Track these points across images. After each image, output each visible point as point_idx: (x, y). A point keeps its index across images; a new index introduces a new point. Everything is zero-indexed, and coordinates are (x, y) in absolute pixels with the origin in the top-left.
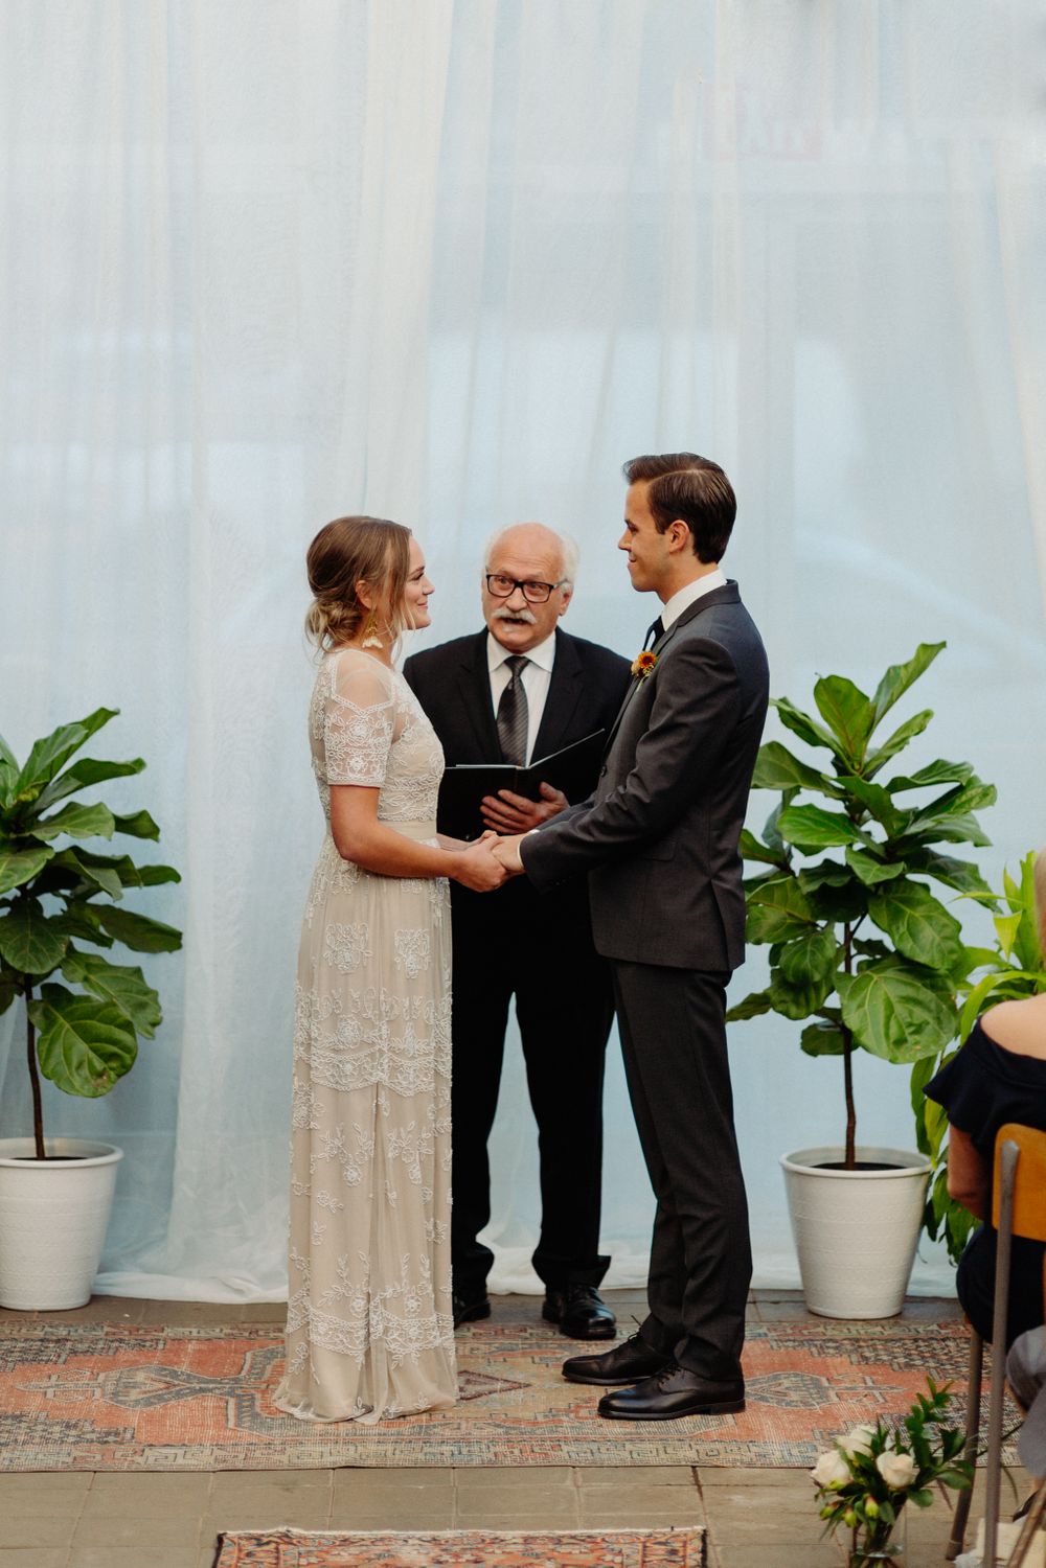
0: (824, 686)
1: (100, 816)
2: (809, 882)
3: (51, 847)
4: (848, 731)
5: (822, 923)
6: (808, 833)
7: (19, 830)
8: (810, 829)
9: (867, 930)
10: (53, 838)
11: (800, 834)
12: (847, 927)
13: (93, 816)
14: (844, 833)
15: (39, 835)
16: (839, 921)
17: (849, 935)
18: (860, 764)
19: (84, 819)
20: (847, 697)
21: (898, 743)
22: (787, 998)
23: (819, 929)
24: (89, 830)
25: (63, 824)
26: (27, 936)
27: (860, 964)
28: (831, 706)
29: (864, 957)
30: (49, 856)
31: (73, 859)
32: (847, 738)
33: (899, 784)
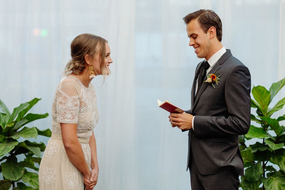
0: (255, 89)
1: (33, 131)
2: (253, 149)
3: (18, 141)
4: (263, 103)
5: (256, 162)
6: (252, 134)
7: (9, 135)
8: (253, 133)
9: (269, 164)
10: (18, 138)
11: (251, 135)
12: (263, 163)
13: (31, 131)
14: (263, 134)
15: (14, 137)
16: (262, 161)
17: (264, 165)
18: (266, 113)
19: (28, 132)
20: (263, 92)
21: (279, 106)
22: (246, 185)
23: (255, 164)
24: (30, 136)
25: (22, 134)
26: (11, 168)
27: (268, 174)
28: (257, 95)
29: (268, 172)
30: (16, 144)
31: (25, 145)
32: (262, 105)
33: (281, 119)
